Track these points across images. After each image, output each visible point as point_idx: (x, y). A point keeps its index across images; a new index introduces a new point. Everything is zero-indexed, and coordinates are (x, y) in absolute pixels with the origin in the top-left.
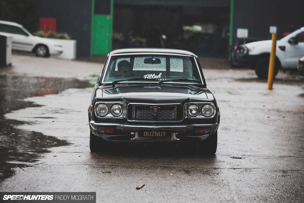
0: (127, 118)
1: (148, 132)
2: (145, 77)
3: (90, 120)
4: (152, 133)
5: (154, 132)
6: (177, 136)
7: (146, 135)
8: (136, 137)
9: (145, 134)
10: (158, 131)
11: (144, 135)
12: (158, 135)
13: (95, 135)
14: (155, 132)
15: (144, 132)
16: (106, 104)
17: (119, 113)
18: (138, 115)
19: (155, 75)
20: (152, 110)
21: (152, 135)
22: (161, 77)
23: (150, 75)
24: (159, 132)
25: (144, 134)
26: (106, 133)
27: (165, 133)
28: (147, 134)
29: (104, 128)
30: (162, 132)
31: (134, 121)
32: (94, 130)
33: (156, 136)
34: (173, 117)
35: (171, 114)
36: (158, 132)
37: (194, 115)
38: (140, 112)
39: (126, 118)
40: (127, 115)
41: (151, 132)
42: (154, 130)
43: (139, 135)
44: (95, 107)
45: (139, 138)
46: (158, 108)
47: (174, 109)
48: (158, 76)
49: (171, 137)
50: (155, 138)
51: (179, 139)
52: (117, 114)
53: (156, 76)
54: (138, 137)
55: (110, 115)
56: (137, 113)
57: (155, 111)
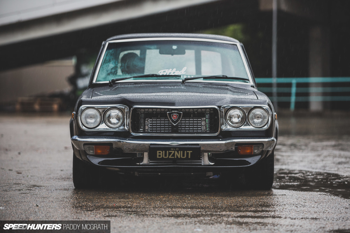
0: (131, 131)
1: (164, 152)
2: (161, 73)
3: (72, 135)
4: (170, 154)
5: (173, 152)
6: (210, 159)
7: (161, 157)
8: (146, 161)
9: (160, 154)
10: (179, 150)
11: (158, 157)
12: (179, 157)
13: (81, 159)
14: (175, 151)
15: (158, 152)
16: (97, 109)
17: (118, 123)
18: (148, 125)
19: (176, 70)
20: (170, 117)
21: (170, 157)
22: (185, 73)
23: (168, 70)
24: (182, 152)
25: (158, 154)
26: (97, 156)
27: (191, 153)
28: (163, 154)
29: (94, 146)
30: (185, 152)
31: (141, 134)
32: (79, 150)
33: (176, 157)
34: (204, 128)
35: (201, 123)
36: (179, 152)
37: (236, 125)
38: (150, 121)
39: (129, 129)
40: (130, 125)
41: (168, 152)
42: (173, 148)
43: (150, 158)
44: (79, 113)
45: (151, 163)
46: (180, 114)
47: (204, 117)
48: (181, 71)
49: (201, 160)
50: (175, 160)
51: (213, 164)
52: (114, 124)
53: (178, 71)
54: (148, 161)
55: (103, 127)
56: (146, 121)
57: (175, 118)
